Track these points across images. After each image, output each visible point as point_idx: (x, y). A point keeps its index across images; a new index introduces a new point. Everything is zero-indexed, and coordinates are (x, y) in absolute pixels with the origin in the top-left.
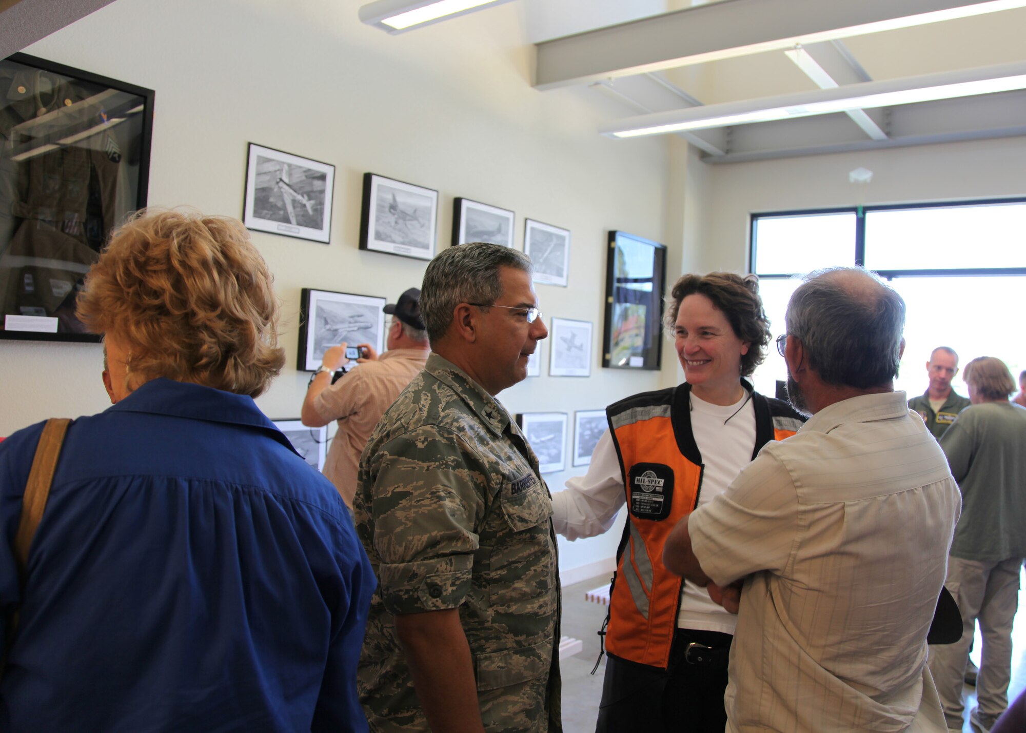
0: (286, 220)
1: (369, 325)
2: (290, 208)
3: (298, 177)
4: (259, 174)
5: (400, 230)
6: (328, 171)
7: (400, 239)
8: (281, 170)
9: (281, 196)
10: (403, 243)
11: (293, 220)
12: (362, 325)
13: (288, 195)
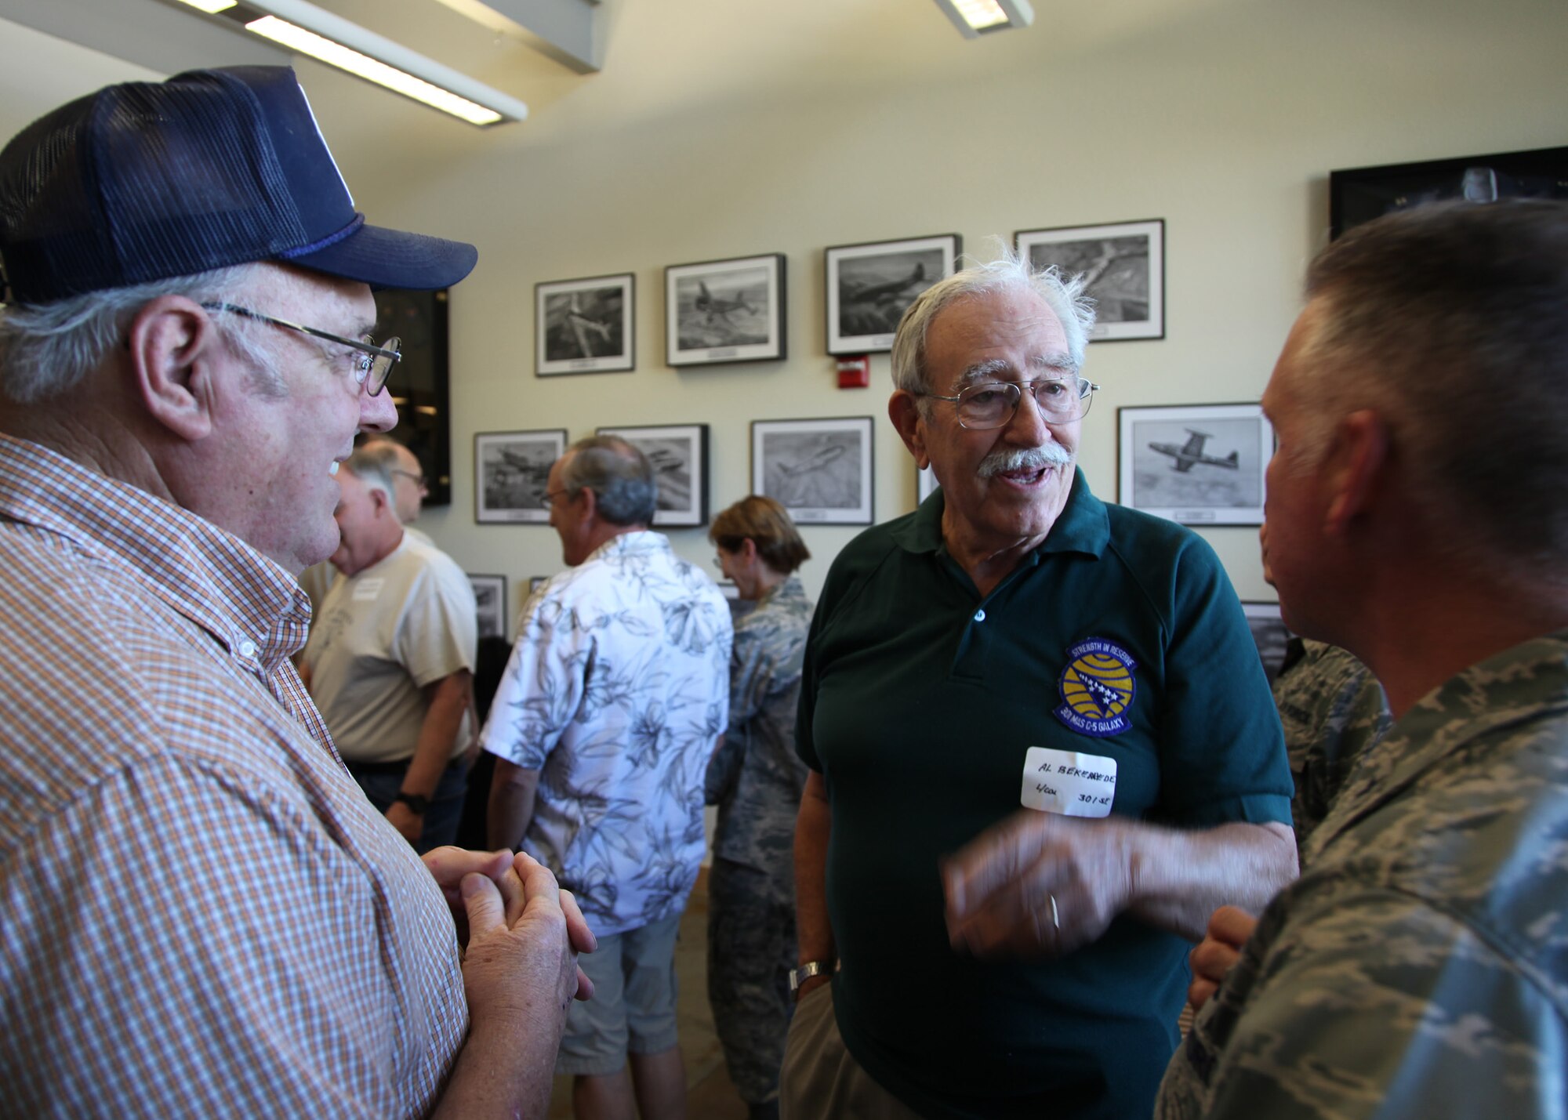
0: (580, 355)
1: (677, 462)
2: (583, 341)
3: (589, 302)
4: (548, 314)
5: (717, 329)
6: (625, 283)
7: (717, 340)
8: (569, 303)
9: (572, 331)
10: (723, 345)
11: (588, 353)
12: (668, 464)
13: (580, 324)
